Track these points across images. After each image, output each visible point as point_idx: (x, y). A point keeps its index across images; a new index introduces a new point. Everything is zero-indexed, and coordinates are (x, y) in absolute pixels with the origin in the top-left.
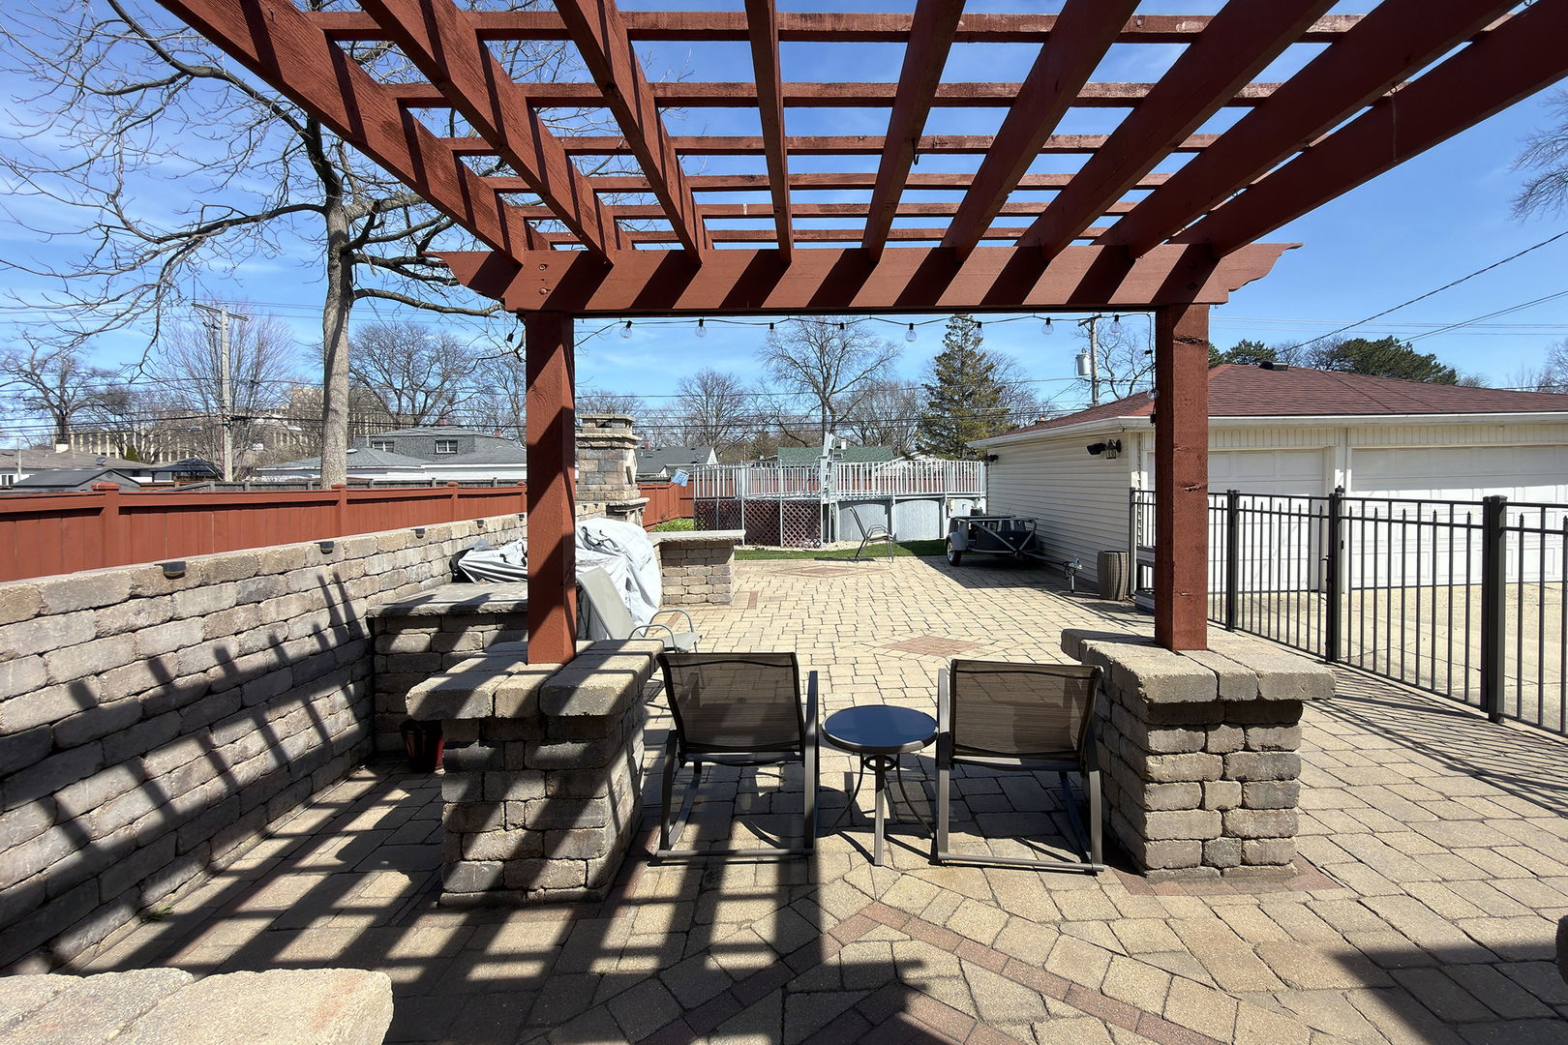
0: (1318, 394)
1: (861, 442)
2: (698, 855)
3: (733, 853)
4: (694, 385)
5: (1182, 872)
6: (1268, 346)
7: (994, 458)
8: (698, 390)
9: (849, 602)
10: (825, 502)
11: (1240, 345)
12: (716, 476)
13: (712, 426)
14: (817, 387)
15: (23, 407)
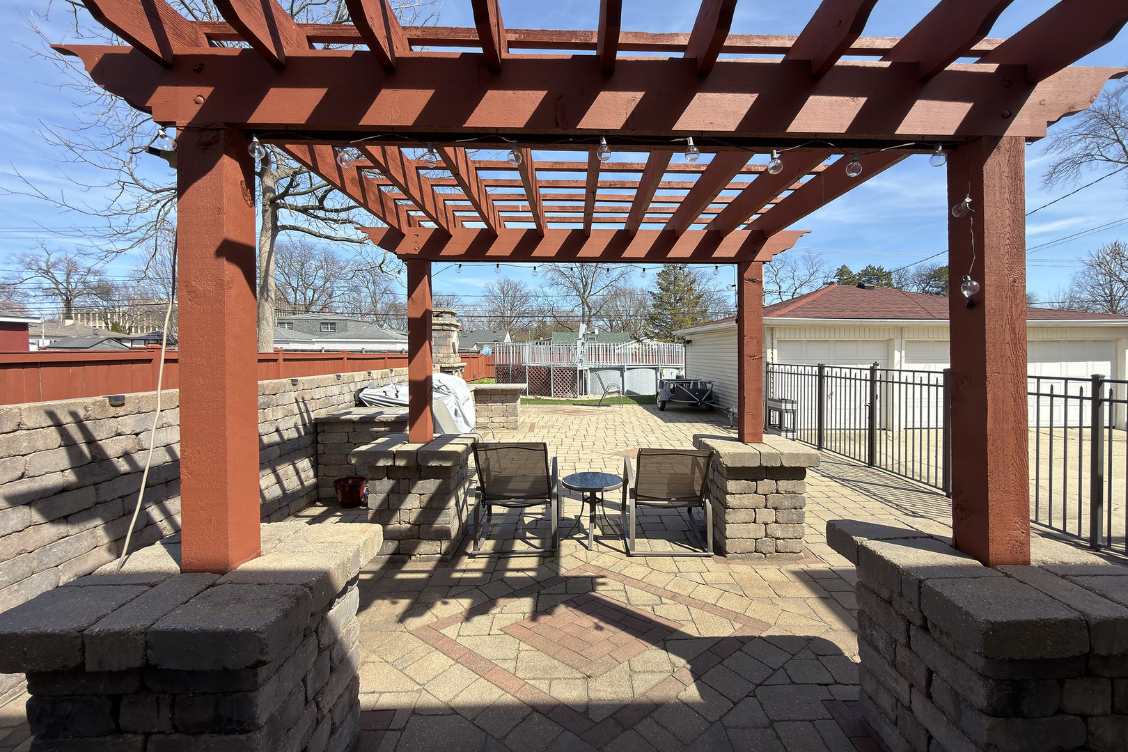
0: (888, 305)
1: (609, 330)
2: (494, 553)
3: (514, 552)
4: (495, 288)
5: (744, 555)
6: (886, 269)
7: (689, 342)
8: (498, 291)
9: (592, 430)
10: (581, 369)
11: (867, 268)
12: (509, 350)
13: (508, 317)
14: (579, 292)
15: (41, 294)
